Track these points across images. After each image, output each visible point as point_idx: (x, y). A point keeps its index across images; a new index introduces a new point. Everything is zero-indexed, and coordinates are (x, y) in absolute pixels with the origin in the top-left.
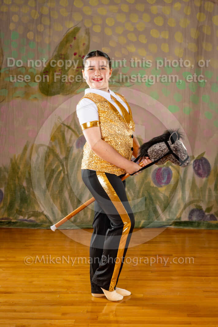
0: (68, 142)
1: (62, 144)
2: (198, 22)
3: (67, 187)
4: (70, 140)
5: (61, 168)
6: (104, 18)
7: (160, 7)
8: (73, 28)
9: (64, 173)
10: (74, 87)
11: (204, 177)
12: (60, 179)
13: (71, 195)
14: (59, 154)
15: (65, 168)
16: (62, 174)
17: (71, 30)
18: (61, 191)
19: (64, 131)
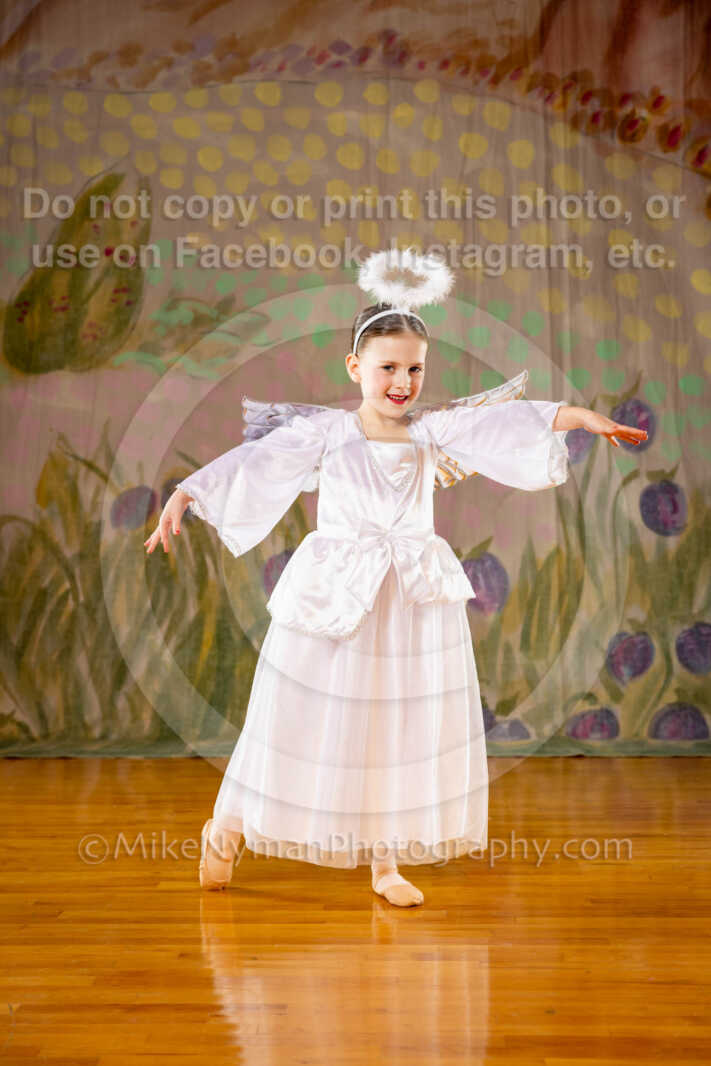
0: (87, 506)
1: (69, 515)
2: (465, 158)
3: (84, 643)
4: (96, 505)
5: (67, 585)
6: (193, 147)
7: (353, 115)
8: (101, 178)
9: (76, 599)
10: (107, 348)
11: (490, 609)
12: (64, 619)
13: (97, 665)
14: (62, 543)
15: (79, 585)
16: (71, 603)
17: (95, 182)
18: (67, 652)
19: (76, 476)
